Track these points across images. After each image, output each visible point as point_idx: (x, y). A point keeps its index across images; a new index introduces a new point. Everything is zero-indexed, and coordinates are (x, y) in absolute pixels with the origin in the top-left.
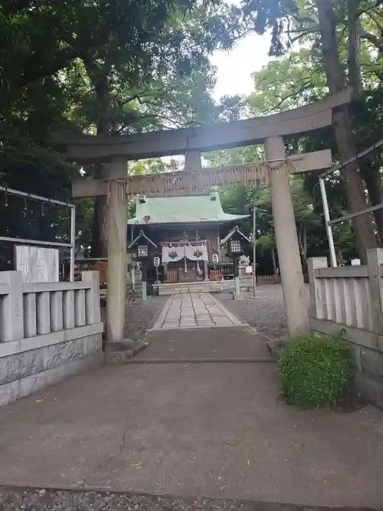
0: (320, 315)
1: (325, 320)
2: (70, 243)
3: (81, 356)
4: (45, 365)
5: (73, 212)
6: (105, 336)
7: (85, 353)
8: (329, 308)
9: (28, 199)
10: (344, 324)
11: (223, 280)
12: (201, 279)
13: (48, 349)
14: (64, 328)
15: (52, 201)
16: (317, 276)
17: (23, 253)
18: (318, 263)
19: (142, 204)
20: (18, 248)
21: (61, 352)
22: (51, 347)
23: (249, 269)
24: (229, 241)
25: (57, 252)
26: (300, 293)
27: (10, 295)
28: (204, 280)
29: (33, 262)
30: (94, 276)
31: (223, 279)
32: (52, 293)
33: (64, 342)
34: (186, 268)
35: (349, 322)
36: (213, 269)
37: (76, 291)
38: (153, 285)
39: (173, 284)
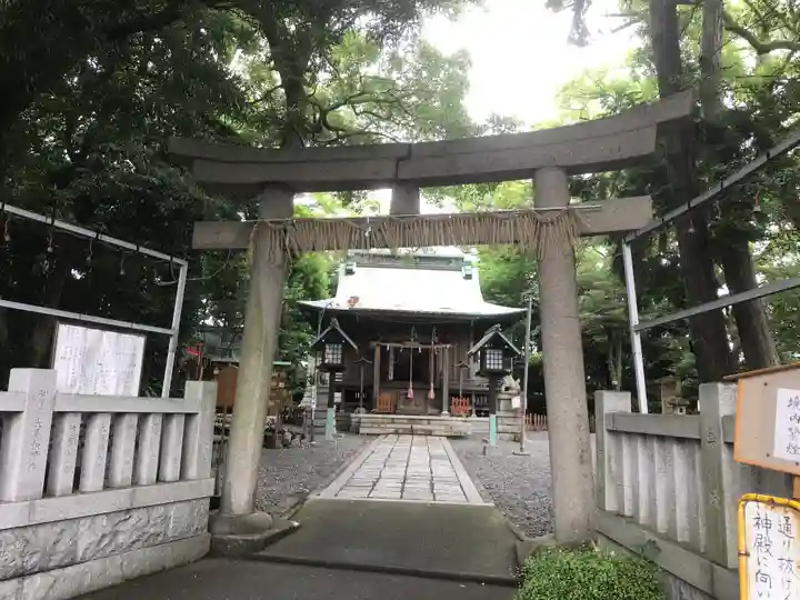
0: (610, 505)
1: (619, 515)
2: (170, 328)
3: (160, 538)
4: (80, 554)
5: (183, 273)
6: (216, 503)
7: (170, 534)
8: (627, 492)
9: (97, 243)
10: (652, 528)
11: (474, 417)
12: (436, 411)
13: (93, 523)
14: (135, 482)
15: (142, 250)
16: (610, 428)
17: (71, 340)
18: (613, 402)
19: (350, 277)
20: (63, 329)
21: (117, 528)
22: (98, 519)
23: (516, 403)
24: (483, 349)
25: (141, 341)
26: (581, 457)
27: (24, 415)
28: (439, 414)
29: (88, 356)
30: (205, 392)
31: (474, 415)
32: (117, 416)
33: (128, 510)
34: (411, 391)
35: (661, 525)
36: (457, 396)
37: (167, 417)
38: (353, 415)
39: (385, 416)
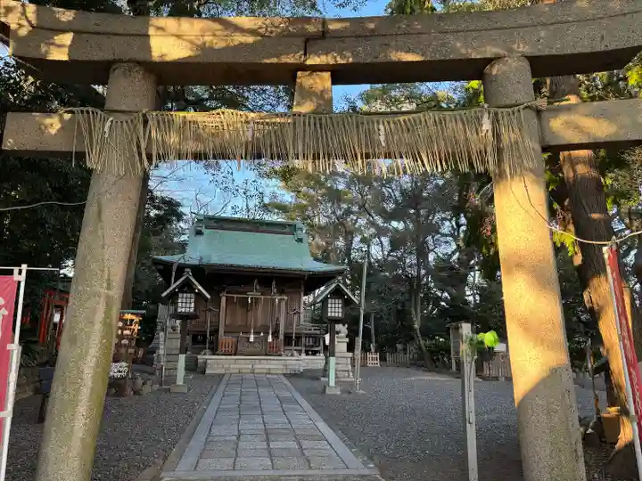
31: (303, 354)
34: (252, 335)
38: (199, 357)
39: (228, 357)
